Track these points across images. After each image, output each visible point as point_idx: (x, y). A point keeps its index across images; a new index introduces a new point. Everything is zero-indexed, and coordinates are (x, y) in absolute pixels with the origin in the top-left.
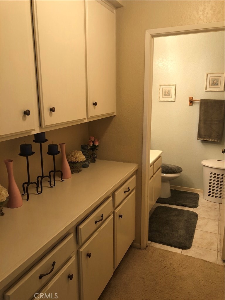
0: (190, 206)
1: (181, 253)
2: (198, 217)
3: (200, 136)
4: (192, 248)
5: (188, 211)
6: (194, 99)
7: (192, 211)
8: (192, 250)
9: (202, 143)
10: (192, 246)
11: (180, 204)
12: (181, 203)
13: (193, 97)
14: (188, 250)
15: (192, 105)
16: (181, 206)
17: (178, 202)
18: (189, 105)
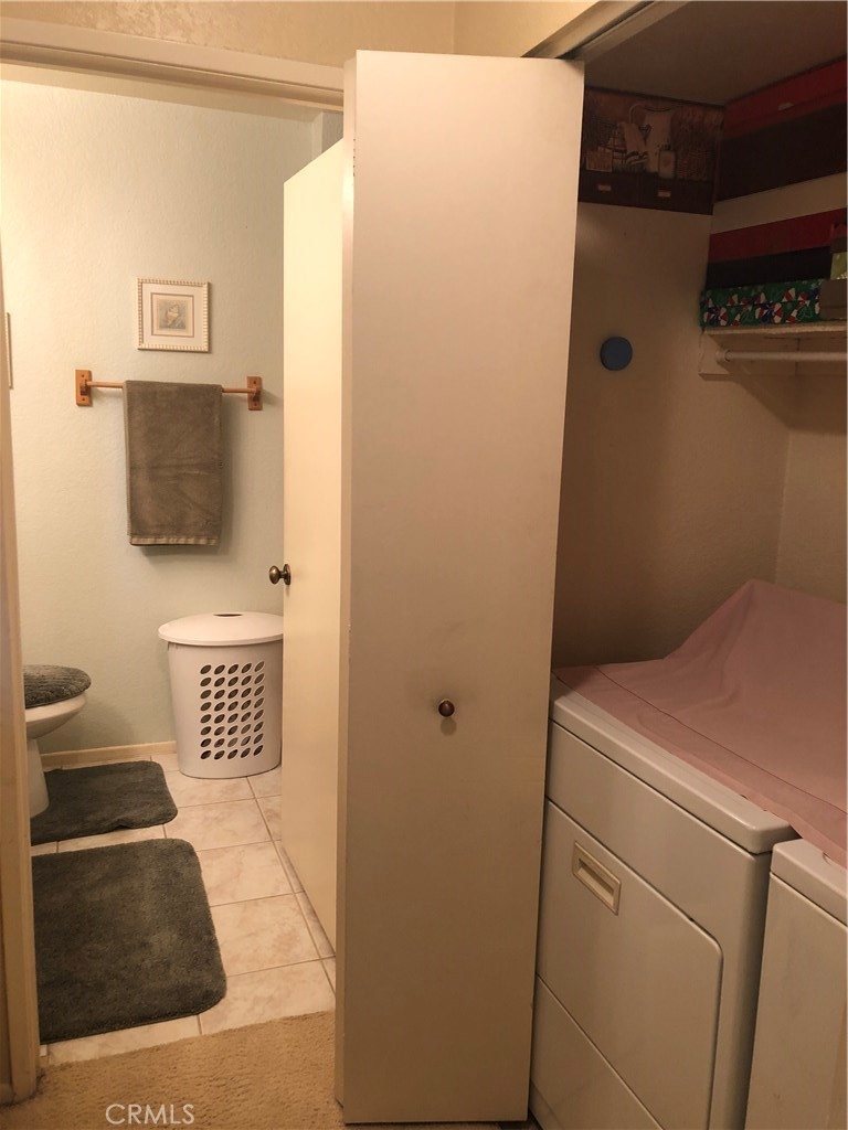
0: (147, 819)
1: (201, 1032)
2: (198, 854)
3: (137, 528)
4: (233, 990)
5: (149, 844)
6: (96, 379)
7: (163, 837)
8: (236, 999)
9: (145, 558)
10: (229, 983)
11: (107, 824)
12: (104, 820)
13: (90, 372)
14: (218, 1007)
15: (90, 404)
16: (111, 834)
17: (91, 818)
18: (79, 405)
